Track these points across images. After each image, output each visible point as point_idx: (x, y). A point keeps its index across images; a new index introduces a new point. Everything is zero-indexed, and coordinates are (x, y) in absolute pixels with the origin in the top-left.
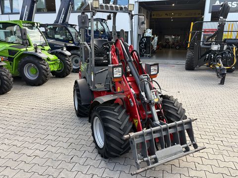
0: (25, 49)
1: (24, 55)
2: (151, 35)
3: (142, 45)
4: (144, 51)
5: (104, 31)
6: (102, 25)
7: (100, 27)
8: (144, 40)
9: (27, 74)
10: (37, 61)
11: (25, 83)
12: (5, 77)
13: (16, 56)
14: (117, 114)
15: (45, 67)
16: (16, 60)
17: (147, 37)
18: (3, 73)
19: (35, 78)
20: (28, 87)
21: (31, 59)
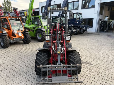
0: (38, 27)
1: (38, 29)
2: (108, 20)
3: (102, 25)
4: (102, 28)
5: (79, 18)
6: (79, 16)
7: (78, 17)
8: (103, 22)
9: (38, 37)
10: (41, 32)
11: (37, 40)
12: (28, 38)
13: (35, 30)
14: (42, 56)
15: (44, 34)
16: (35, 31)
17: (105, 21)
18: (27, 36)
19: (40, 39)
20: (38, 42)
21: (40, 31)
